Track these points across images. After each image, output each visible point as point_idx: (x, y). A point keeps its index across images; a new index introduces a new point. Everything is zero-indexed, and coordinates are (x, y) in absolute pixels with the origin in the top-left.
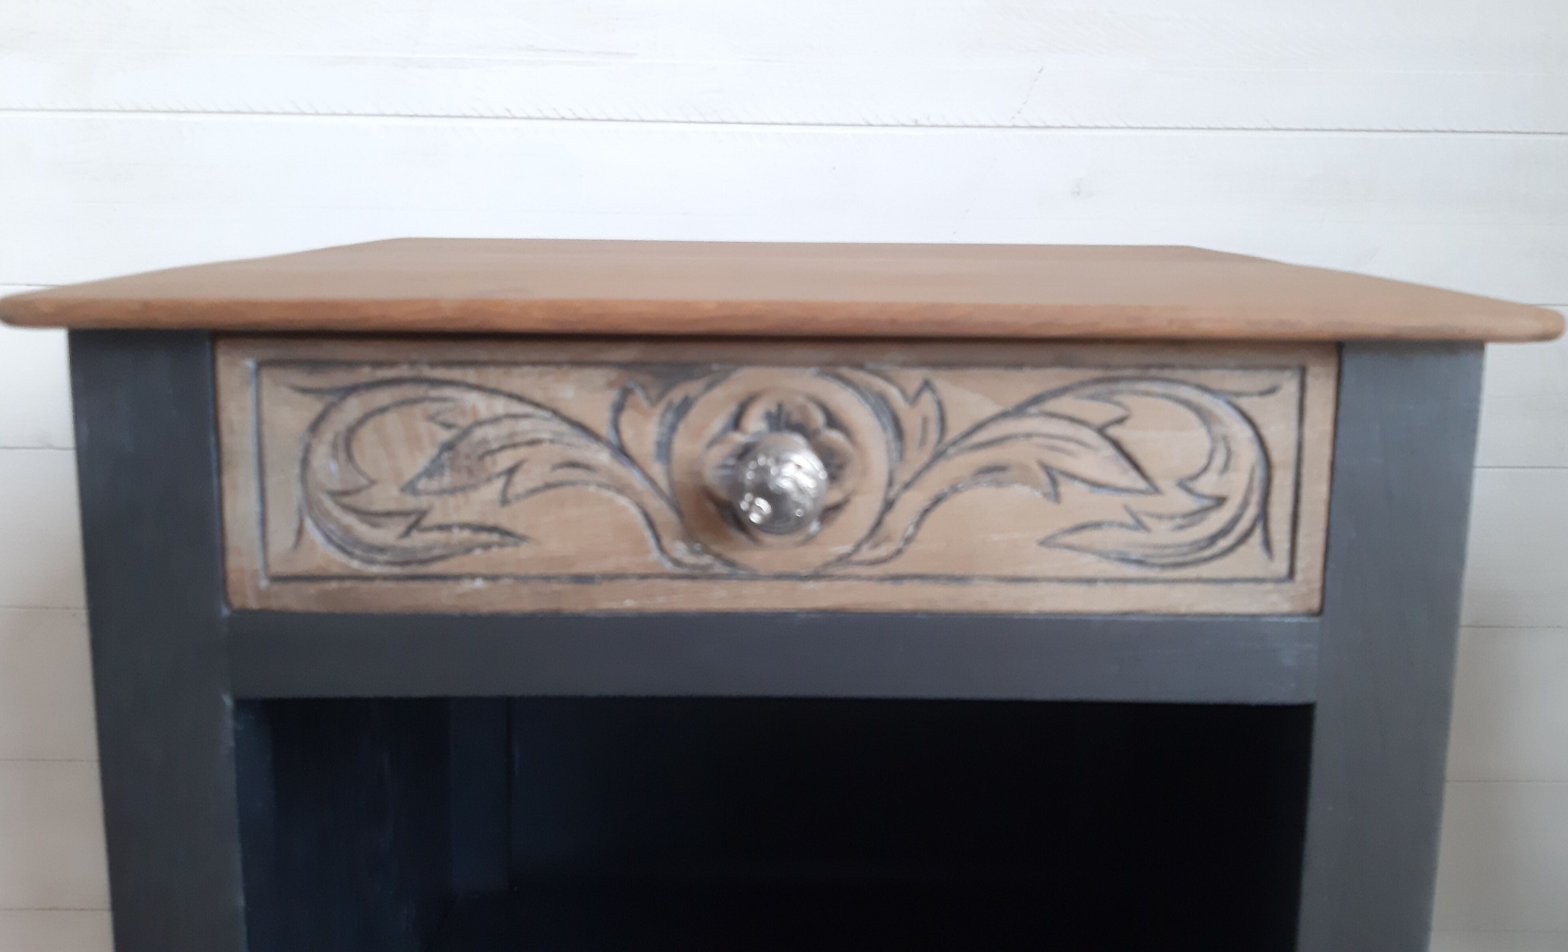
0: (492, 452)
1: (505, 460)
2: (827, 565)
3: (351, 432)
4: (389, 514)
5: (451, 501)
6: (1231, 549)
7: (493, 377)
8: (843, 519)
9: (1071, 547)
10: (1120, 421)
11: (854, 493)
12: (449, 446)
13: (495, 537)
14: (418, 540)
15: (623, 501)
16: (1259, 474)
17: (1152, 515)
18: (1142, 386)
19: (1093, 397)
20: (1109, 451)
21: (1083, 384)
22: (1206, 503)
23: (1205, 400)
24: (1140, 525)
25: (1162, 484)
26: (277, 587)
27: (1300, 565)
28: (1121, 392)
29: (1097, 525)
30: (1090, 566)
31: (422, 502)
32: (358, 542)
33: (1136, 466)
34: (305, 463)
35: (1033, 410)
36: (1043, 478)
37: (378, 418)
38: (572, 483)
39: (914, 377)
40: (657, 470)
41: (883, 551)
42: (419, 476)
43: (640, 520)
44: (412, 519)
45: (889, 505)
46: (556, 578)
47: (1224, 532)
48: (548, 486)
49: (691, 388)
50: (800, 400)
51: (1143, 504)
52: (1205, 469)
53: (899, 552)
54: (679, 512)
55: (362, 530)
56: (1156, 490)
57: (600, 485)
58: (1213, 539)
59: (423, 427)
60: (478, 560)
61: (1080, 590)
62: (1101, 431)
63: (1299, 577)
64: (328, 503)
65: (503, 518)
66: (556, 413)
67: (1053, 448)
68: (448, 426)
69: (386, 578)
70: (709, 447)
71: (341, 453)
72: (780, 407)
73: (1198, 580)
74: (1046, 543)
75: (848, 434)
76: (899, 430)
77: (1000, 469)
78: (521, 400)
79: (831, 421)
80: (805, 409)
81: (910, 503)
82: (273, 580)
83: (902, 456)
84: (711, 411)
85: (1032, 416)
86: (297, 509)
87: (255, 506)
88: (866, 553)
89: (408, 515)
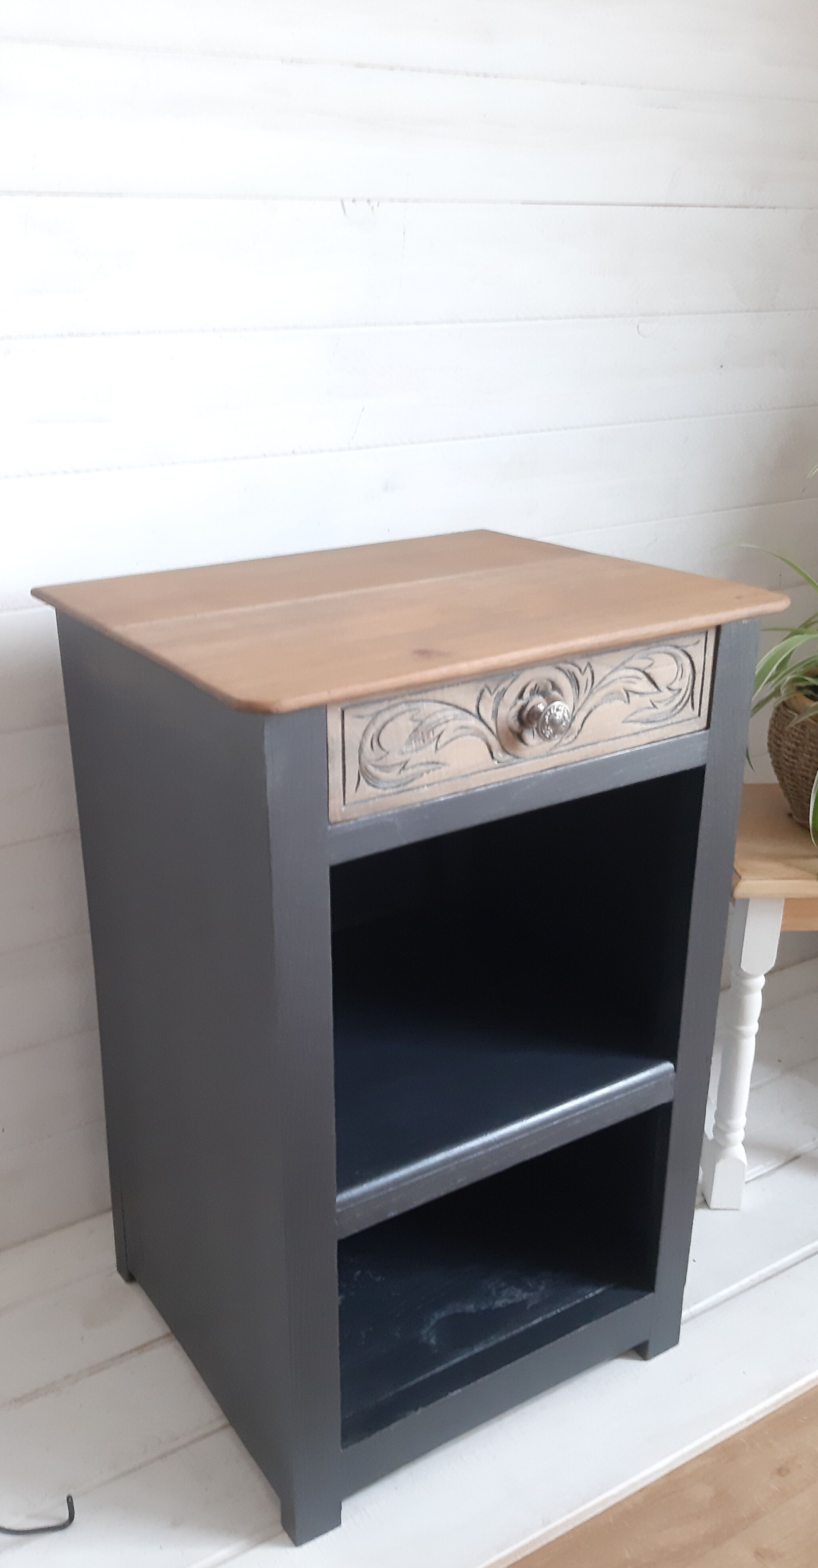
0: (432, 730)
1: (437, 732)
2: (551, 749)
3: (379, 732)
4: (393, 766)
5: (420, 753)
6: (681, 708)
7: (433, 695)
9: (632, 721)
10: (650, 666)
12: (415, 730)
13: (432, 766)
14: (403, 774)
15: (480, 740)
16: (691, 677)
17: (658, 702)
18: (657, 650)
19: (640, 657)
20: (645, 679)
21: (639, 653)
22: (674, 692)
23: (675, 651)
24: (654, 707)
25: (661, 689)
26: (348, 809)
27: (701, 710)
28: (650, 654)
29: (641, 710)
30: (638, 727)
31: (406, 757)
32: (381, 781)
33: (654, 684)
34: (360, 750)
35: (622, 667)
36: (624, 695)
37: (390, 723)
38: (462, 736)
39: (584, 664)
40: (492, 724)
41: (570, 739)
42: (404, 746)
43: (486, 747)
44: (403, 765)
45: (573, 719)
46: (455, 779)
47: (679, 703)
48: (452, 739)
49: (506, 684)
50: (545, 681)
51: (656, 697)
52: (675, 680)
53: (576, 735)
54: (499, 740)
55: (383, 775)
56: (659, 692)
57: (470, 735)
58: (676, 706)
59: (407, 723)
60: (426, 779)
61: (633, 738)
62: (643, 671)
63: (701, 715)
64: (370, 767)
65: (436, 757)
66: (455, 706)
67: (629, 682)
68: (416, 721)
69: (391, 795)
70: (511, 709)
71: (375, 744)
72: (536, 686)
73: (672, 723)
74: (623, 722)
75: (560, 692)
76: (578, 687)
77: (611, 694)
78: (443, 703)
79: (554, 688)
80: (545, 685)
81: (580, 716)
82: (348, 806)
83: (578, 697)
84: (512, 693)
85: (621, 669)
86: (357, 772)
87: (341, 774)
88: (565, 741)
89: (400, 764)
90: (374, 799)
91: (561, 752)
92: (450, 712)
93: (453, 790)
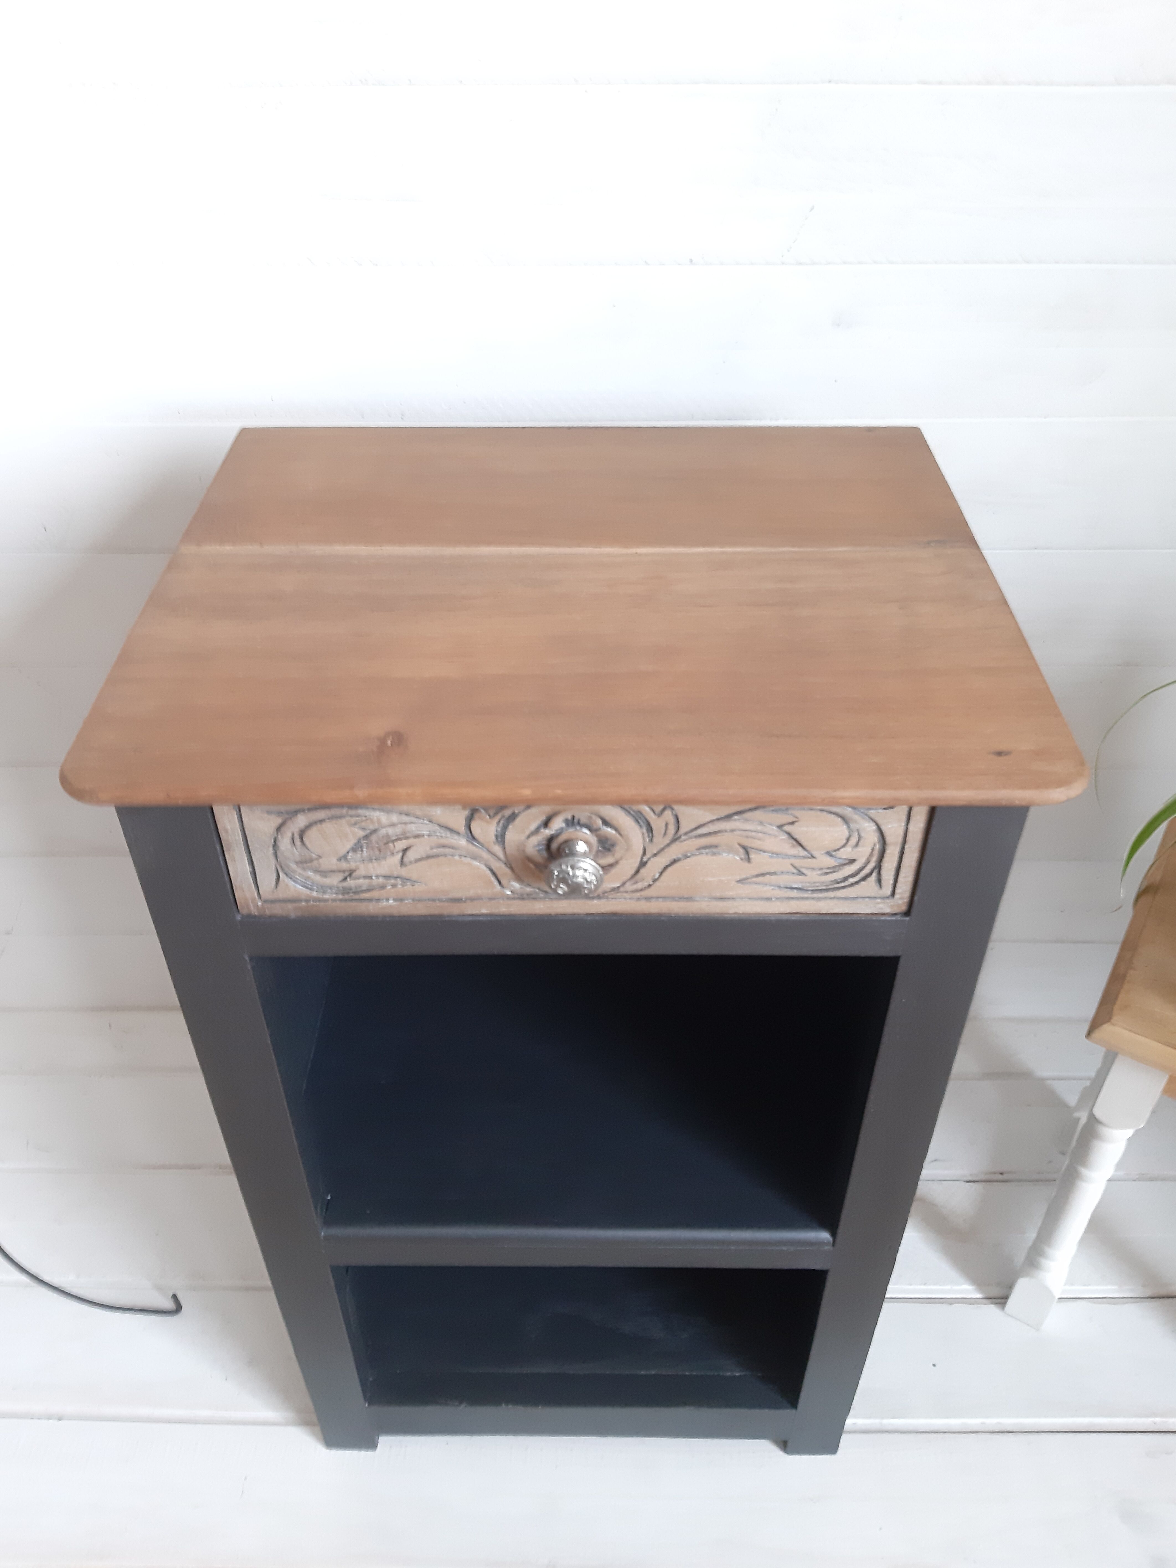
0: (393, 841)
1: (401, 845)
2: (605, 892)
3: (303, 833)
4: (332, 871)
5: (371, 865)
6: (857, 883)
8: (614, 871)
9: (756, 883)
10: (792, 823)
11: (621, 858)
12: (365, 838)
13: (399, 881)
14: (350, 883)
15: (476, 863)
16: (877, 847)
17: (807, 868)
18: (807, 807)
19: (775, 812)
20: (785, 836)
22: (842, 862)
23: (847, 812)
24: (801, 873)
25: (815, 853)
26: (266, 905)
27: (898, 891)
28: (794, 810)
29: (774, 873)
30: (767, 891)
31: (353, 865)
32: (314, 883)
33: (800, 845)
34: (275, 846)
35: (736, 817)
36: (741, 850)
37: (319, 825)
38: (445, 855)
40: (497, 849)
41: (640, 885)
42: (348, 852)
43: (488, 872)
44: (347, 873)
45: (643, 864)
46: (440, 900)
47: (852, 876)
48: (429, 857)
49: (514, 812)
50: (587, 814)
51: (804, 863)
52: (843, 846)
53: (650, 886)
54: (511, 868)
55: (317, 878)
56: (812, 856)
57: (461, 856)
58: (845, 879)
59: (348, 830)
60: (389, 892)
61: (761, 903)
62: (780, 827)
63: (897, 896)
64: (294, 866)
65: (404, 872)
66: (430, 821)
67: (747, 837)
68: (364, 829)
69: (334, 900)
70: (529, 837)
71: (297, 842)
72: (573, 818)
73: (834, 899)
74: (741, 881)
75: (616, 830)
76: (650, 829)
77: (716, 846)
78: (407, 815)
79: (606, 823)
80: (590, 818)
81: (655, 865)
82: (265, 901)
83: (651, 840)
84: (530, 820)
85: (735, 820)
86: (274, 868)
87: (248, 868)
88: (629, 887)
89: (344, 871)
90: (307, 901)
91: (625, 898)
92: (424, 828)
93: (436, 912)
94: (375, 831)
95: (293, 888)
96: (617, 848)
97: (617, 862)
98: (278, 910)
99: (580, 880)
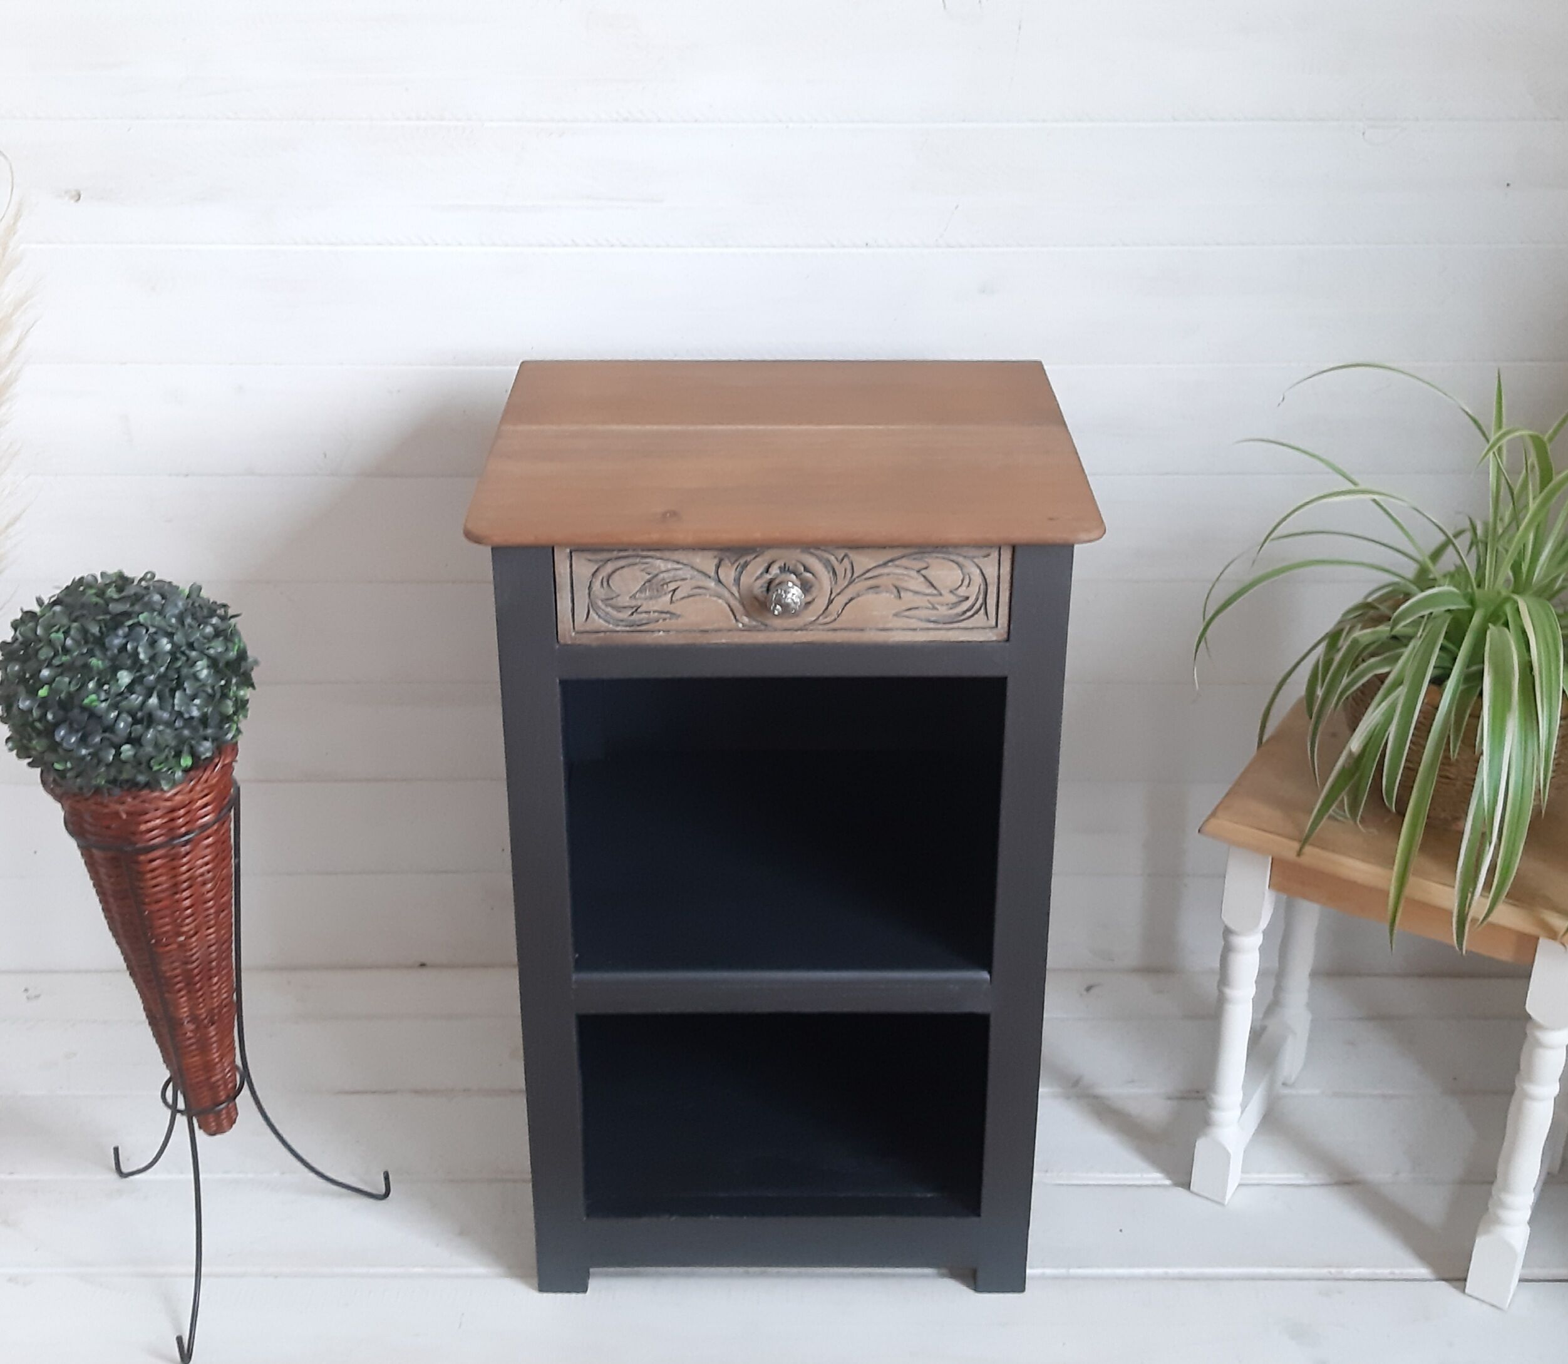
0: (667, 584)
1: (672, 586)
2: (805, 625)
3: (609, 576)
4: (625, 607)
5: (651, 602)
6: (972, 616)
7: (667, 554)
8: (811, 607)
9: (907, 617)
10: (926, 568)
11: (815, 598)
12: (649, 581)
13: (668, 615)
14: (636, 617)
15: (720, 601)
16: (982, 587)
17: (938, 604)
18: (935, 555)
19: (914, 559)
20: (922, 579)
21: (911, 554)
22: (961, 599)
23: (961, 560)
24: (934, 608)
25: (942, 592)
26: (578, 635)
27: (999, 621)
28: (926, 557)
29: (917, 608)
30: (914, 623)
31: (639, 602)
32: (612, 617)
33: (933, 586)
34: (590, 587)
35: (890, 564)
36: (895, 591)
37: (621, 571)
38: (700, 595)
39: (841, 554)
40: (734, 590)
41: (828, 620)
42: (637, 592)
43: (728, 608)
44: (635, 609)
45: (830, 602)
46: (695, 631)
47: (968, 610)
48: (689, 596)
49: (749, 558)
50: (794, 562)
51: (939, 599)
52: (960, 586)
53: (835, 619)
54: (743, 605)
55: (614, 613)
56: (941, 595)
57: (710, 596)
58: (965, 612)
59: (639, 574)
60: (661, 624)
61: (910, 633)
62: (918, 571)
63: (999, 626)
64: (600, 603)
65: (672, 608)
66: (692, 568)
67: (898, 579)
68: (649, 574)
69: (623, 631)
70: (756, 580)
71: (605, 584)
72: (785, 565)
73: (958, 628)
74: (896, 615)
75: (813, 575)
76: (835, 573)
77: (877, 587)
78: (678, 563)
79: (806, 569)
80: (796, 565)
81: (840, 601)
82: (577, 633)
83: (836, 583)
84: (756, 567)
85: (890, 566)
86: (587, 605)
87: (570, 605)
88: (821, 620)
89: (632, 608)
90: (605, 632)
91: (818, 630)
92: (686, 573)
93: (690, 641)
94: (657, 575)
95: (597, 622)
96: (813, 589)
97: (814, 600)
98: (585, 640)
99: (789, 601)
